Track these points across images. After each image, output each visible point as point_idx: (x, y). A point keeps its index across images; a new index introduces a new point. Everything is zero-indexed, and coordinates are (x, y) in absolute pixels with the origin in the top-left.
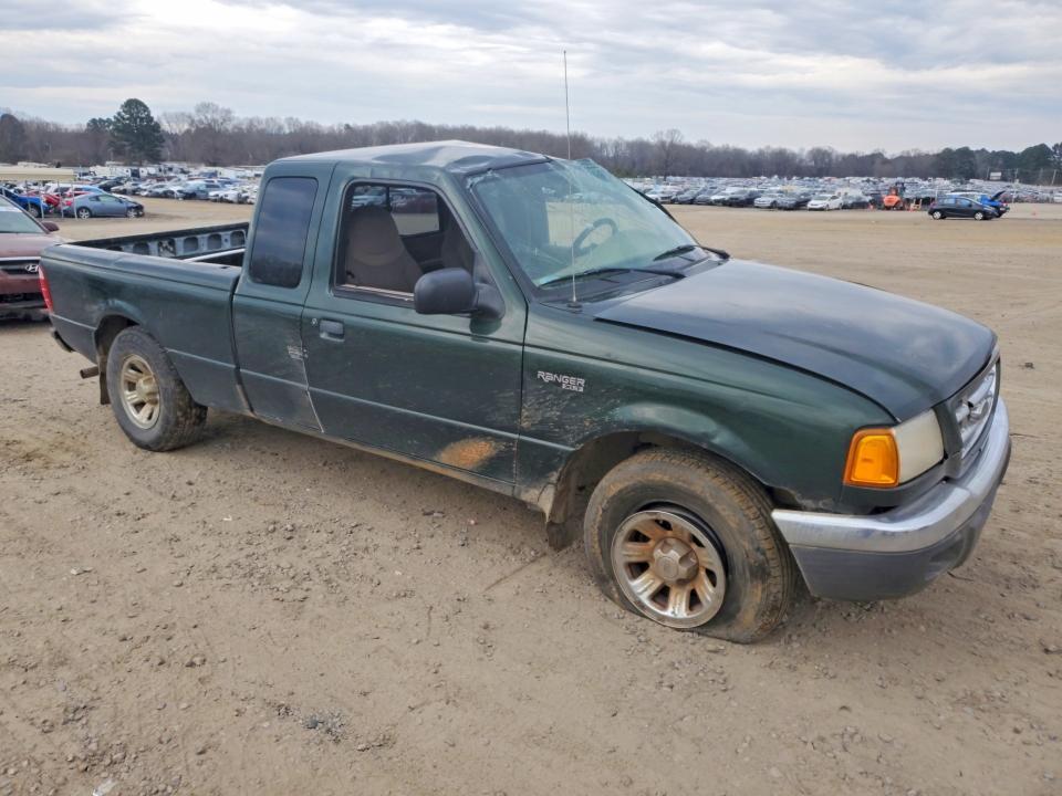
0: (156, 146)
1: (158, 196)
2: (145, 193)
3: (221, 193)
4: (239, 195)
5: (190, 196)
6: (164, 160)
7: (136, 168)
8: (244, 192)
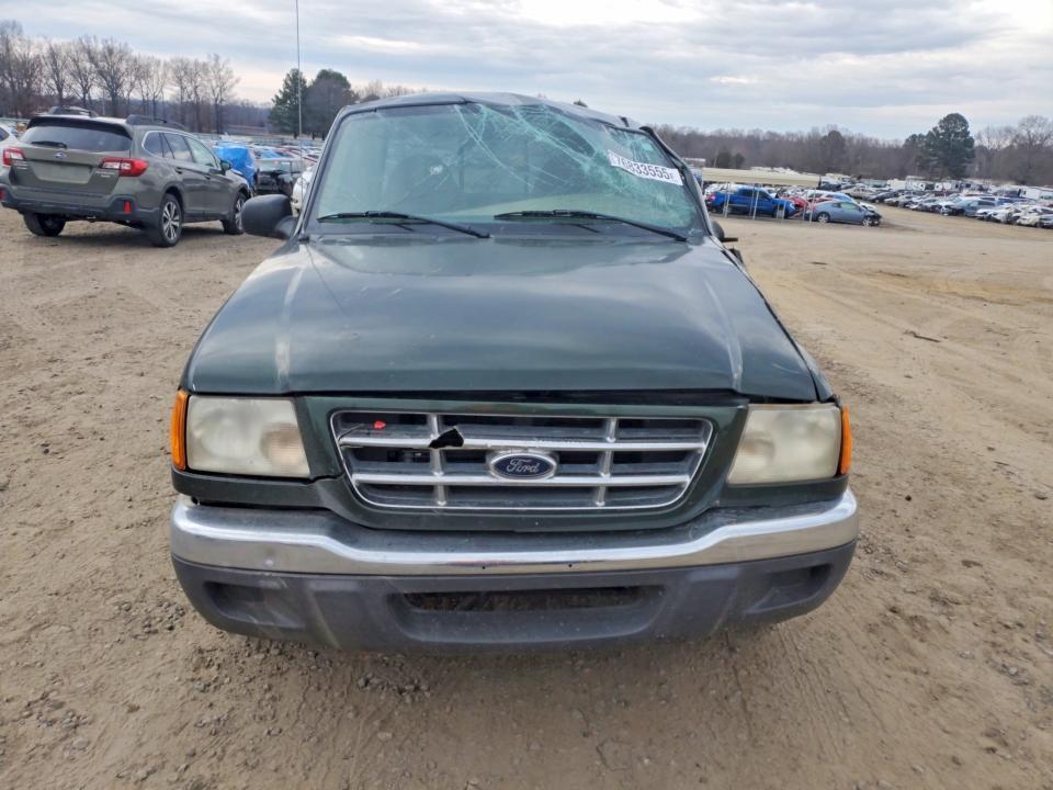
0: (964, 161)
1: (926, 210)
2: (915, 207)
3: (991, 211)
4: (1009, 215)
5: (957, 212)
6: (967, 177)
7: (931, 183)
8: (1017, 211)
